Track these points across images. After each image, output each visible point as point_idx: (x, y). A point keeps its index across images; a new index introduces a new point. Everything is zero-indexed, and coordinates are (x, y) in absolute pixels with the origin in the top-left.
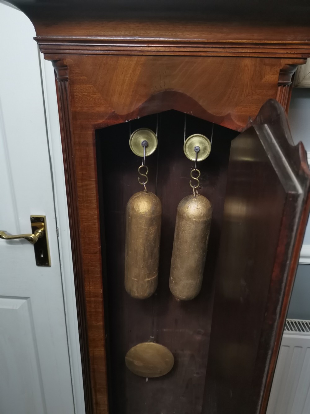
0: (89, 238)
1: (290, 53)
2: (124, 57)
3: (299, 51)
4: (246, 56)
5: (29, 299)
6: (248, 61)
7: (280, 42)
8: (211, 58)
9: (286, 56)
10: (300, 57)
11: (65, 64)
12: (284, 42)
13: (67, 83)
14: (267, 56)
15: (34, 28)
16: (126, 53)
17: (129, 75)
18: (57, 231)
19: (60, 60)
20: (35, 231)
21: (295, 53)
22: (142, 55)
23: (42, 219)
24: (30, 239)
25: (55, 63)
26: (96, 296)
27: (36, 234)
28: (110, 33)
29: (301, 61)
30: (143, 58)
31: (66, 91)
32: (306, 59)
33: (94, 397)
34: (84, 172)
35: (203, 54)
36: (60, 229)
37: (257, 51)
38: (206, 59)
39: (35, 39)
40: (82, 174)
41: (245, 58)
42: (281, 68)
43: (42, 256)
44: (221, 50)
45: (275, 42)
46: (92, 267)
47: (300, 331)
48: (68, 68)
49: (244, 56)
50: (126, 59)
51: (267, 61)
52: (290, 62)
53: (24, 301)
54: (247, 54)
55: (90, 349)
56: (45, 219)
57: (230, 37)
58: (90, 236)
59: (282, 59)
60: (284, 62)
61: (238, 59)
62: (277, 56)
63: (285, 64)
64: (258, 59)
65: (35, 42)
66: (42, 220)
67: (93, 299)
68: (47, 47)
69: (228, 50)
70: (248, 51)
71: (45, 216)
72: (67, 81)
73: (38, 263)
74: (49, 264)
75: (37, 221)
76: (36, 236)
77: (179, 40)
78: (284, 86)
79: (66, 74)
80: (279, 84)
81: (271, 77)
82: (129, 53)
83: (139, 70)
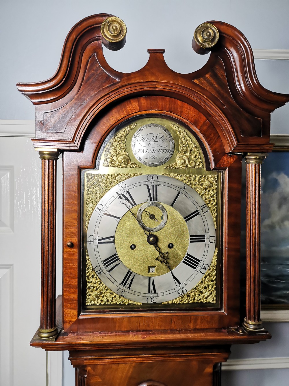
2: (122, 364)
8: (173, 362)
11: (86, 369)
13: (85, 379)
19: (82, 367)
22: (133, 363)
29: (224, 360)
31: (84, 383)
37: (199, 358)
38: (170, 362)
42: (213, 365)
44: (179, 358)
48: (87, 372)
49: (192, 360)
50: (124, 364)
52: (218, 361)
54: (194, 360)
64: (200, 361)
68: (75, 362)
69: (183, 358)
70: (194, 358)
77: (155, 356)
79: (85, 374)
82: (125, 362)
83: (131, 370)
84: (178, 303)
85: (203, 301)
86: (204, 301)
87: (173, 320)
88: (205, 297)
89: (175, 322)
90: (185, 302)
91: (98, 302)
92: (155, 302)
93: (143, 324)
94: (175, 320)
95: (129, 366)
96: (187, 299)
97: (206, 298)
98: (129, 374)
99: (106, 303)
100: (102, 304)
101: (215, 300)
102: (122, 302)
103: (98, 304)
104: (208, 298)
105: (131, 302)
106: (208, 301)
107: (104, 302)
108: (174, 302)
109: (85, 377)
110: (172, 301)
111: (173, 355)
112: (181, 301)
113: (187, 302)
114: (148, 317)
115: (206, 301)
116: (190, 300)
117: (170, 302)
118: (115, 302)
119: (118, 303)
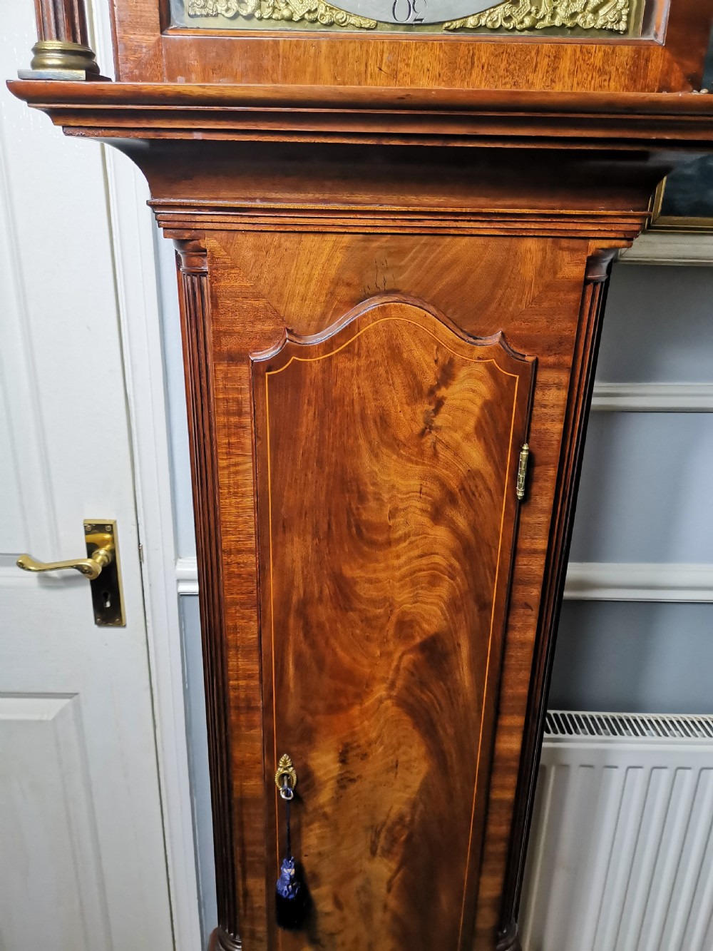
0: (238, 564)
1: (605, 230)
2: (312, 236)
3: (617, 228)
4: (528, 234)
5: (76, 697)
6: (531, 244)
7: (587, 212)
8: (467, 239)
9: (597, 235)
10: (622, 236)
11: (203, 246)
12: (594, 212)
13: (204, 280)
14: (565, 236)
15: (147, 184)
16: (316, 229)
17: (320, 267)
18: (140, 551)
19: (192, 240)
20: (93, 554)
21: (612, 230)
22: (345, 233)
23: (109, 526)
24: (86, 568)
25: (181, 243)
26: (250, 677)
27: (96, 558)
28: (288, 196)
29: (624, 243)
30: (347, 238)
31: (202, 293)
32: (632, 239)
33: (240, 883)
34: (233, 440)
35: (452, 231)
36: (147, 546)
37: (547, 226)
38: (458, 239)
39: (149, 204)
40: (229, 443)
41: (525, 239)
42: (590, 254)
43: (108, 604)
44: (485, 225)
45: (578, 212)
46: (243, 619)
47: (592, 733)
48: (208, 253)
49: (524, 234)
50: (316, 238)
51: (564, 243)
52: (605, 244)
53: (67, 701)
54: (530, 232)
55: (236, 783)
56: (114, 526)
57: (499, 203)
58: (241, 561)
59: (591, 240)
60: (594, 245)
61: (514, 239)
62: (582, 235)
63: (597, 249)
64: (550, 239)
65: (149, 209)
66: (108, 529)
67: (242, 683)
68: (170, 217)
69: (497, 226)
70: (533, 227)
71: (115, 522)
72: (205, 276)
73: (99, 620)
74: (121, 620)
75: (98, 532)
76: (97, 563)
77: (411, 209)
78: (596, 284)
79: (204, 264)
80: (587, 282)
81: (573, 269)
82: (321, 229)
83: (339, 258)
84: (497, 25)
85: (582, 21)
86: (585, 22)
87: (479, 59)
88: (590, 7)
89: (483, 67)
90: (522, 22)
91: (228, 10)
92: (421, 20)
93: (377, 70)
94: (483, 61)
95: (330, 244)
96: (529, 13)
97: (595, 11)
98: (332, 272)
99: (257, 15)
100: (244, 13)
101: (624, 18)
102: (309, 12)
103: (231, 14)
104: (601, 12)
105: (340, 16)
106: (600, 22)
107: (250, 10)
108: (483, 22)
109: (204, 274)
110: (479, 18)
111: (468, 210)
112: (508, 19)
113: (528, 22)
114: (395, 43)
115: (595, 21)
116: (540, 15)
117: (471, 22)
118: (286, 13)
119: (296, 18)
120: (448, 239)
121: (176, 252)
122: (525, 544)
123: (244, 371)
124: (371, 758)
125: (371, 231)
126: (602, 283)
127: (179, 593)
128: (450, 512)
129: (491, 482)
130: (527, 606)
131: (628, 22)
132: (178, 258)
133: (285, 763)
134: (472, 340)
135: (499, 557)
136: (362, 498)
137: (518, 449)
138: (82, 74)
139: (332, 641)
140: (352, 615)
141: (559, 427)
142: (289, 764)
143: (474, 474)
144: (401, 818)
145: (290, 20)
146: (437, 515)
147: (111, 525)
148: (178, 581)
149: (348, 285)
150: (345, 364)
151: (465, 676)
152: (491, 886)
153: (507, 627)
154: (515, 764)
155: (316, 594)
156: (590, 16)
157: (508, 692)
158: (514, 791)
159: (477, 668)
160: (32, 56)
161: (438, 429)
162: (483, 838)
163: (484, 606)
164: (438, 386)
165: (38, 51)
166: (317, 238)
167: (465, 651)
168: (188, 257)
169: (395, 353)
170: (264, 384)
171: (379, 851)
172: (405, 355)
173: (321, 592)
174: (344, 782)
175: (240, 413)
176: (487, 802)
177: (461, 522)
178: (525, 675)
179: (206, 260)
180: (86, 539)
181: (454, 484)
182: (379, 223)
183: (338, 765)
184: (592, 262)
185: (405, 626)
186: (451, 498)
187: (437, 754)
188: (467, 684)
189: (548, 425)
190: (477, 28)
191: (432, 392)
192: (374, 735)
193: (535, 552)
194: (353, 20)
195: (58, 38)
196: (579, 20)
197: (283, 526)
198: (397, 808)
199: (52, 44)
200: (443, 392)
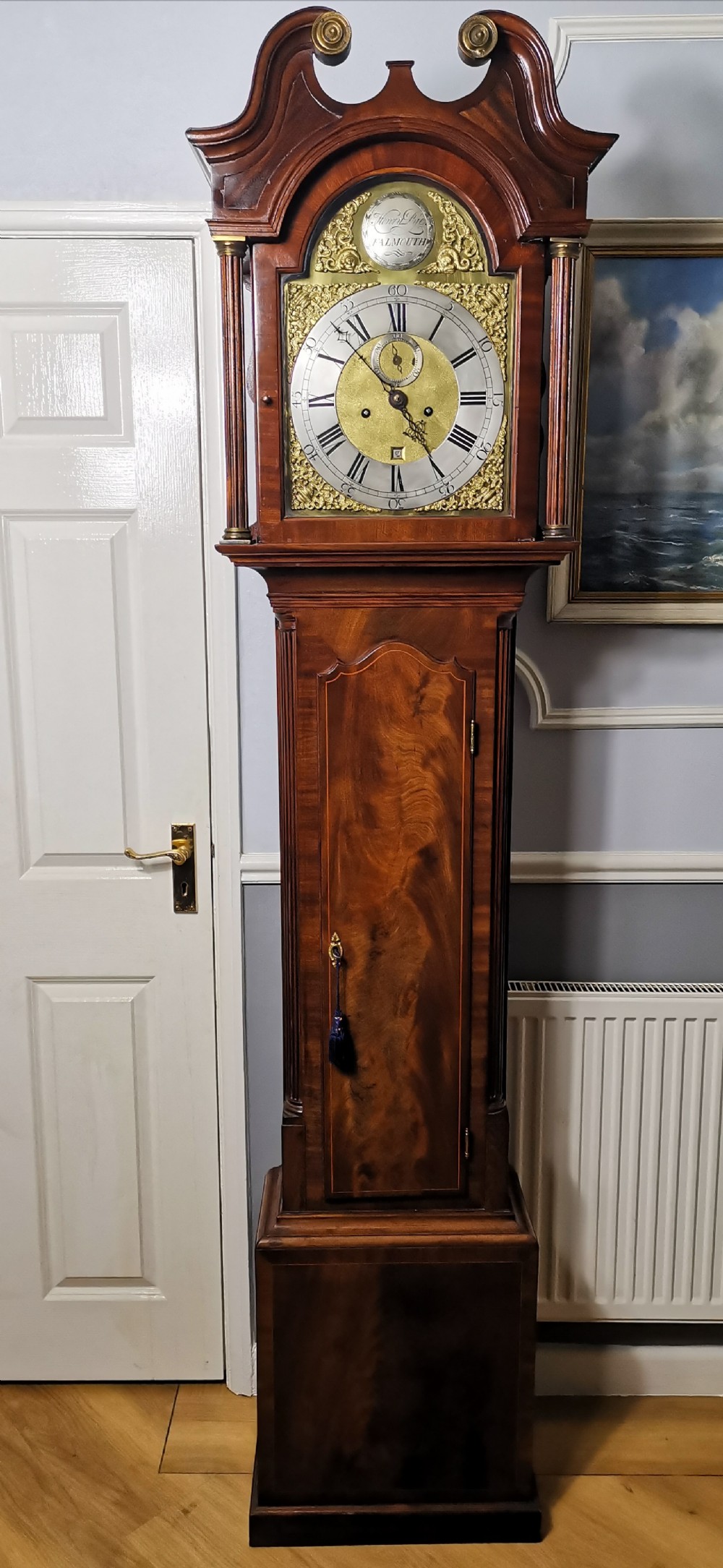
0: (307, 800)
1: (504, 603)
2: (350, 610)
4: (464, 606)
5: (152, 981)
6: (466, 611)
7: (494, 594)
8: (433, 609)
9: (501, 605)
11: (291, 616)
12: (497, 594)
13: (293, 633)
14: (484, 606)
15: (267, 586)
16: (352, 606)
17: (355, 625)
18: (212, 850)
19: (286, 613)
22: (367, 608)
23: (190, 829)
24: (176, 856)
25: (281, 614)
26: (313, 878)
28: (338, 590)
30: (369, 610)
31: (291, 640)
32: (520, 607)
34: (306, 722)
35: (424, 606)
36: (218, 847)
37: (474, 601)
38: (427, 609)
39: (267, 596)
40: (304, 724)
41: (463, 608)
42: (500, 615)
43: (186, 894)
44: (441, 602)
45: (488, 594)
46: (309, 837)
48: (296, 620)
49: (462, 606)
51: (484, 610)
52: (506, 610)
55: (302, 960)
56: (194, 828)
57: (447, 590)
58: (309, 798)
59: (498, 609)
61: (456, 609)
62: (492, 605)
63: (502, 612)
64: (476, 608)
65: (267, 598)
67: (308, 882)
68: (277, 602)
69: (447, 602)
70: (466, 602)
71: (195, 825)
73: (177, 907)
74: (195, 907)
75: (183, 833)
76: (182, 852)
77: (402, 594)
78: (504, 630)
79: (292, 625)
80: (498, 630)
81: (490, 623)
82: (355, 605)
83: (365, 620)
84: (440, 509)
86: (482, 506)
88: (484, 500)
90: (451, 507)
91: (310, 506)
92: (403, 508)
95: (360, 614)
96: (455, 504)
97: (487, 502)
98: (362, 628)
99: (324, 508)
100: (318, 508)
101: (501, 504)
102: (349, 506)
103: (312, 508)
104: (489, 502)
105: (364, 507)
106: (489, 506)
107: (320, 506)
108: (433, 508)
109: (293, 630)
110: (430, 507)
111: (432, 594)
112: (445, 506)
113: (454, 507)
114: (389, 522)
115: (487, 506)
116: (460, 504)
117: (427, 508)
118: (338, 507)
119: (343, 509)
120: (423, 609)
121: (276, 619)
122: (478, 784)
123: (314, 682)
124: (391, 936)
125: (381, 606)
126: (509, 630)
127: (242, 882)
128: (432, 762)
129: (455, 742)
130: (484, 826)
131: (503, 506)
132: (277, 622)
133: (335, 938)
134: (438, 662)
135: (464, 790)
136: (381, 754)
137: (468, 723)
138: (249, 541)
139: (365, 850)
140: (376, 831)
141: (492, 710)
142: (337, 940)
143: (444, 739)
144: (413, 984)
145: (340, 509)
146: (425, 764)
147: (192, 827)
148: (242, 872)
149: (370, 634)
150: (369, 676)
151: (448, 873)
152: (479, 1050)
153: (472, 841)
154: (487, 943)
155: (354, 817)
156: (484, 504)
157: (478, 887)
158: (488, 965)
159: (456, 869)
160: (224, 534)
161: (423, 712)
162: (469, 1006)
163: (457, 824)
164: (421, 688)
165: (228, 532)
166: (353, 610)
167: (447, 857)
168: (283, 622)
169: (396, 670)
170: (325, 688)
171: (399, 1012)
172: (402, 670)
173: (357, 815)
174: (374, 954)
175: (311, 706)
176: (470, 974)
177: (440, 769)
178: (488, 875)
179: (294, 623)
180: (172, 843)
181: (433, 745)
182: (385, 602)
183: (369, 941)
184: (502, 619)
185: (409, 840)
186: (432, 754)
187: (435, 932)
188: (450, 880)
189: (487, 710)
190: (430, 511)
191: (418, 691)
192: (392, 918)
193: (486, 789)
194: (370, 509)
195: (238, 527)
196: (479, 506)
197: (335, 772)
198: (410, 976)
199: (234, 529)
200: (424, 690)
